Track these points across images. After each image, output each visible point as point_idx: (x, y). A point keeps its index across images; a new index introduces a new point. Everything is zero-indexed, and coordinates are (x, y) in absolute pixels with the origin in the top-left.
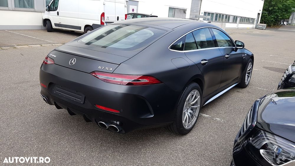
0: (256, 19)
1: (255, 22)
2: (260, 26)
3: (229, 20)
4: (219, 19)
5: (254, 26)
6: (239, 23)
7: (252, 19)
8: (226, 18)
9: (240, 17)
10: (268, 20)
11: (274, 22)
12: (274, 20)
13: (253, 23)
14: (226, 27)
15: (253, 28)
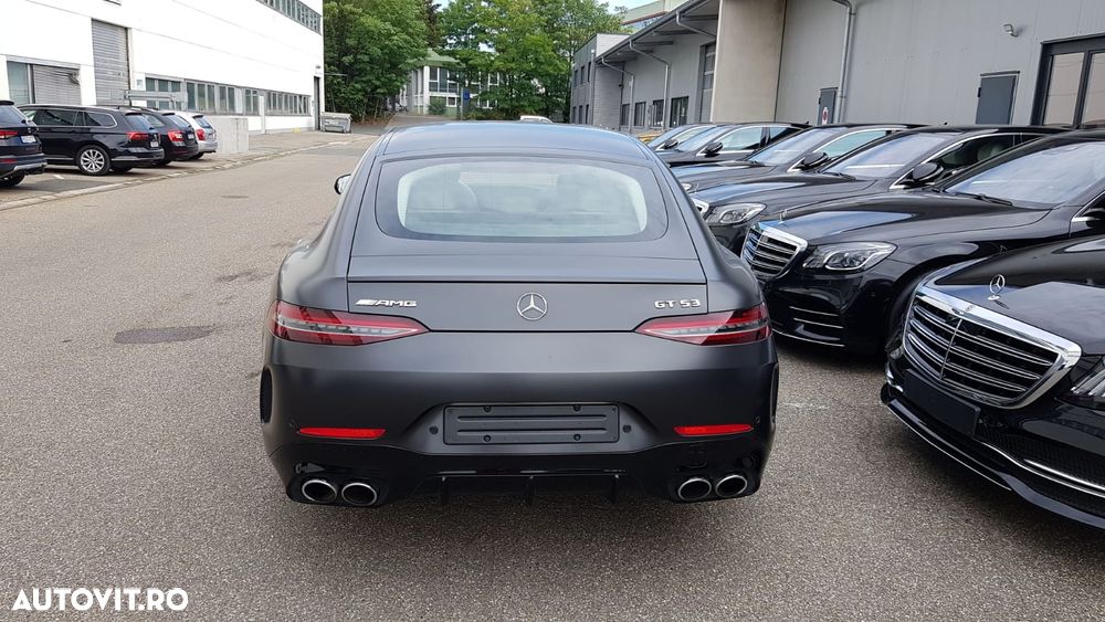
0: (312, 99)
1: (312, 109)
2: (332, 122)
3: (232, 106)
4: (202, 103)
5: (310, 121)
6: (266, 115)
7: (301, 96)
8: (222, 97)
9: (265, 94)
10: (346, 100)
11: (369, 106)
12: (366, 100)
13: (305, 111)
14: (250, 129)
15: (310, 129)
